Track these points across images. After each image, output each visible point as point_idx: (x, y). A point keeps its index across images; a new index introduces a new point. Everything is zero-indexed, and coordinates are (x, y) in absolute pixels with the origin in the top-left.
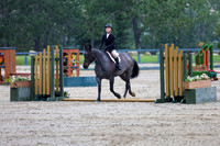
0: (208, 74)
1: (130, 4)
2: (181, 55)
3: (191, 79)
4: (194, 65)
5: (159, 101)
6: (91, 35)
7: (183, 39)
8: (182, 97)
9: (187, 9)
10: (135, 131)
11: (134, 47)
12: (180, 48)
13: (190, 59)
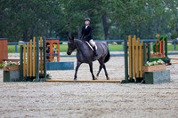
0: (163, 59)
1: (100, 3)
2: (141, 44)
3: (150, 64)
4: (152, 52)
5: (124, 82)
6: (68, 28)
7: (143, 32)
8: (142, 79)
9: (146, 8)
10: (104, 106)
11: (103, 38)
12: (141, 38)
13: (148, 47)
